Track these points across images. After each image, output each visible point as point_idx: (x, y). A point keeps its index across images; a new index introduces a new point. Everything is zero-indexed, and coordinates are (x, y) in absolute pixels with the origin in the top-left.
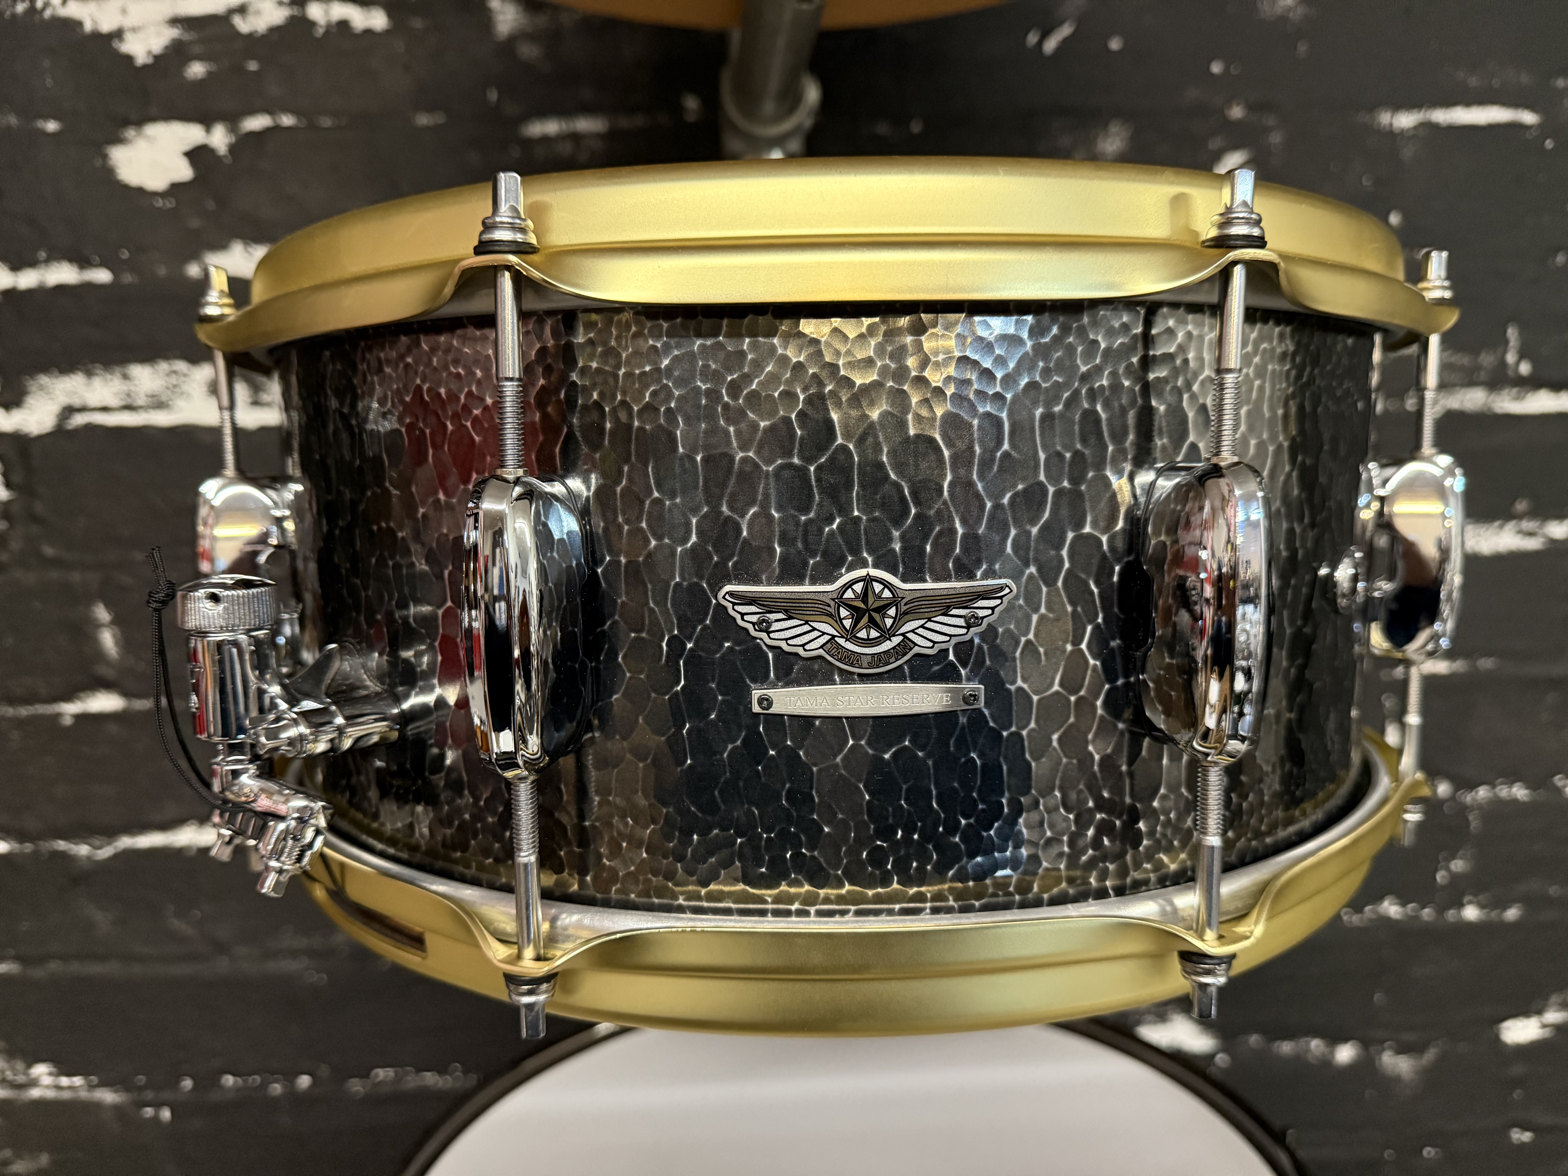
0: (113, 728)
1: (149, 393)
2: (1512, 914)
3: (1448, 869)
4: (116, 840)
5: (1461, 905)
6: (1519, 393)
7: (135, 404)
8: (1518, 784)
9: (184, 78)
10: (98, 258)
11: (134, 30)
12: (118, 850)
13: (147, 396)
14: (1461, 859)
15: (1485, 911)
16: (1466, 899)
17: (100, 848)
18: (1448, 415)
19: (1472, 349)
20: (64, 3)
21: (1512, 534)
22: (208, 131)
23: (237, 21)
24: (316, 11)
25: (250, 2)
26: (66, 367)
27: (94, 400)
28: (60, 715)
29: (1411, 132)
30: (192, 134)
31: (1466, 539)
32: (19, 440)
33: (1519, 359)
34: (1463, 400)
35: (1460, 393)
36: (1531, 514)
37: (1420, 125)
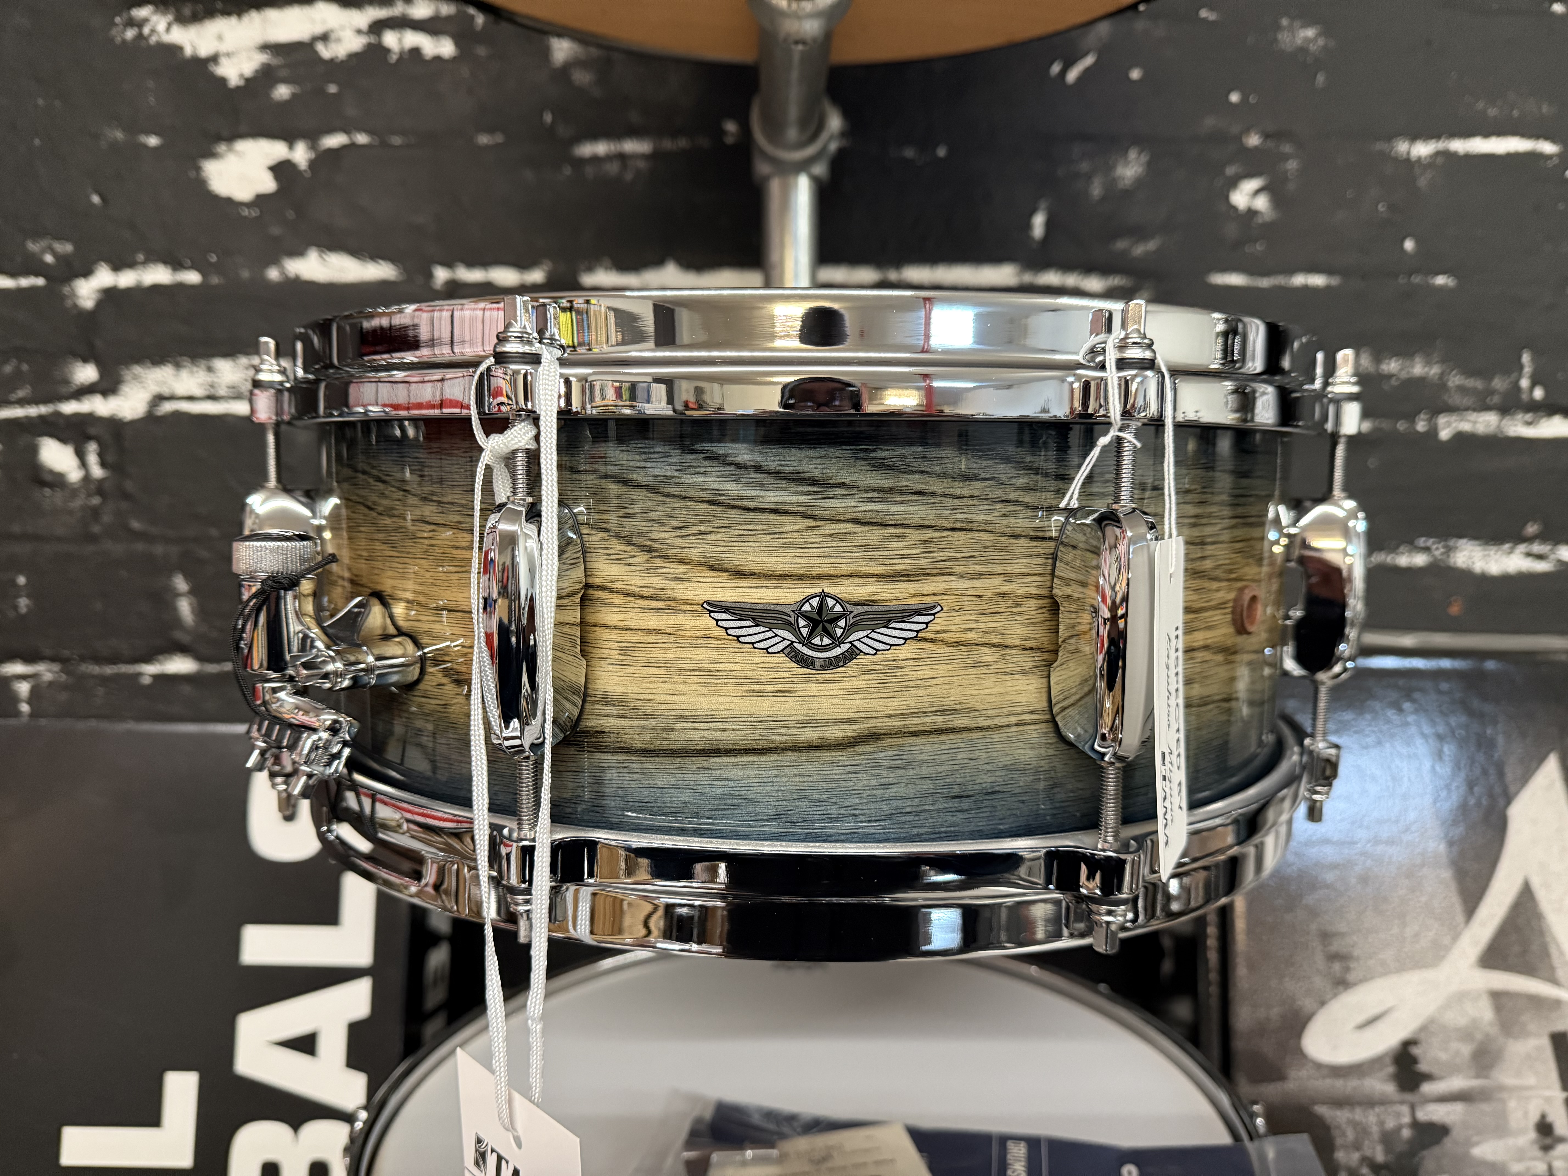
0: (186, 689)
1: (230, 384)
6: (1533, 418)
7: (217, 395)
9: (272, 99)
10: (189, 261)
11: (228, 55)
13: (229, 387)
18: (1460, 438)
19: (1485, 374)
20: (168, 30)
21: (1522, 556)
22: (291, 147)
23: (320, 48)
24: (390, 39)
25: (332, 31)
26: (158, 358)
27: (181, 390)
28: (140, 674)
29: (1428, 160)
30: (276, 150)
31: (1476, 559)
32: (114, 424)
33: (1534, 384)
34: (1475, 423)
35: (1473, 416)
36: (1542, 537)
37: (1438, 154)
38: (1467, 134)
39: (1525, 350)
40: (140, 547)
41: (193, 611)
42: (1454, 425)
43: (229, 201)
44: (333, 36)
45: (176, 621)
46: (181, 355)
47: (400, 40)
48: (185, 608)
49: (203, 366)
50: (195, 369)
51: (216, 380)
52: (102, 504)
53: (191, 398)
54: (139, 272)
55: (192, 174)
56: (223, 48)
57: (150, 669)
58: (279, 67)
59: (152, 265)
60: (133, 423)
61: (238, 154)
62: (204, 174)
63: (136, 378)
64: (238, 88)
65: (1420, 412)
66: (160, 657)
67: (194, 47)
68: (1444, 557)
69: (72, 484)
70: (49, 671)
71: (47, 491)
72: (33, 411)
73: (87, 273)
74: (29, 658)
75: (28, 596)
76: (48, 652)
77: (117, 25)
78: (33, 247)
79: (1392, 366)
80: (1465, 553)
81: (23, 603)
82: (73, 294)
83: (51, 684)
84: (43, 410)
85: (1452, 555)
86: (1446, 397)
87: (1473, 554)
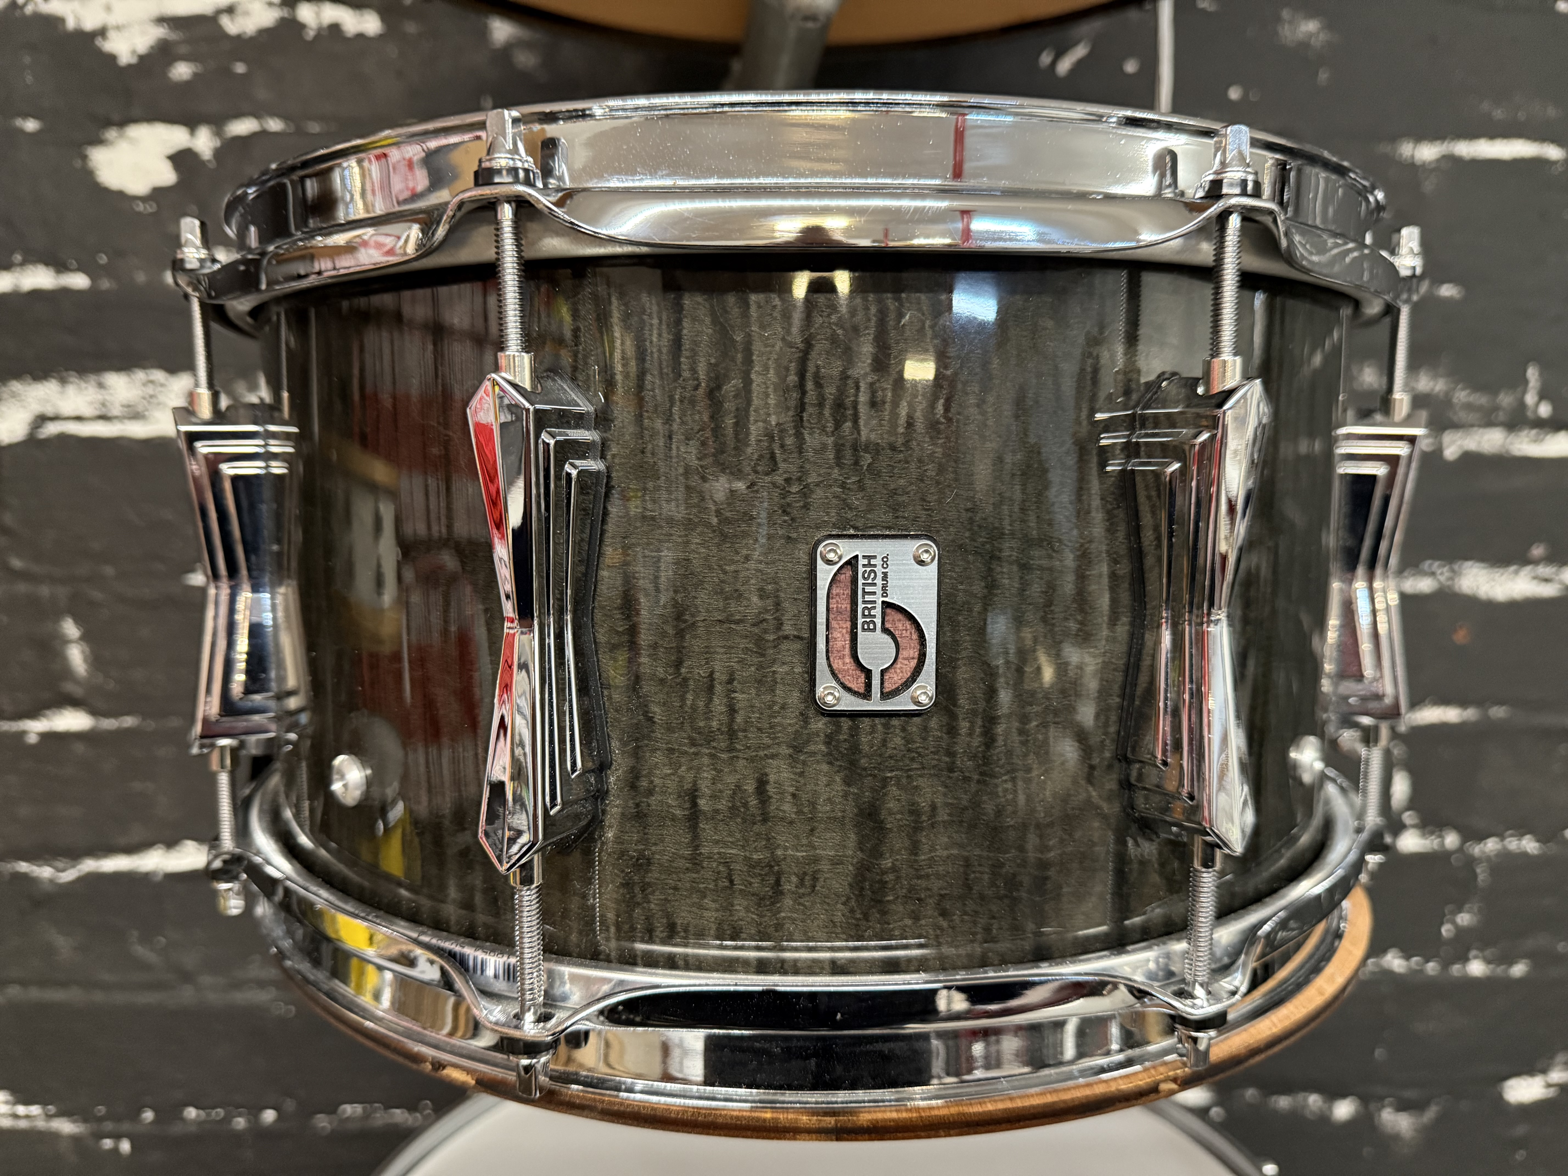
0: (79, 748)
1: (125, 402)
2: (1519, 970)
3: (1454, 922)
4: (79, 864)
5: (1464, 959)
6: (1538, 434)
7: (110, 415)
8: (1528, 837)
9: (169, 78)
10: (74, 262)
11: (118, 28)
12: (82, 873)
13: (123, 406)
14: (1468, 912)
15: (1491, 966)
16: (1473, 953)
17: (63, 871)
18: (1467, 457)
19: (1491, 389)
21: (1528, 580)
22: (193, 133)
23: (225, 21)
24: (306, 13)
25: (239, 3)
26: (40, 374)
27: (67, 409)
28: (24, 732)
29: (1433, 164)
30: (176, 137)
31: (1482, 584)
33: (1540, 400)
34: (1480, 440)
35: (1478, 433)
36: (1548, 559)
37: (1443, 157)
38: (1472, 135)
39: (1531, 365)
40: (22, 588)
41: (85, 660)
42: (1459, 443)
43: (121, 195)
44: (240, 10)
45: (67, 672)
46: (67, 370)
47: (318, 14)
48: (76, 656)
49: (93, 383)
50: (83, 385)
51: (108, 397)
53: (79, 419)
54: (17, 274)
55: (78, 163)
56: (111, 20)
57: (36, 726)
58: (178, 43)
59: (31, 267)
60: (11, 447)
61: (130, 140)
62: (90, 164)
63: (14, 395)
64: (130, 66)
66: (48, 712)
67: (78, 19)
80: (1471, 576)
85: (1457, 579)
86: (1451, 414)
87: (1479, 578)
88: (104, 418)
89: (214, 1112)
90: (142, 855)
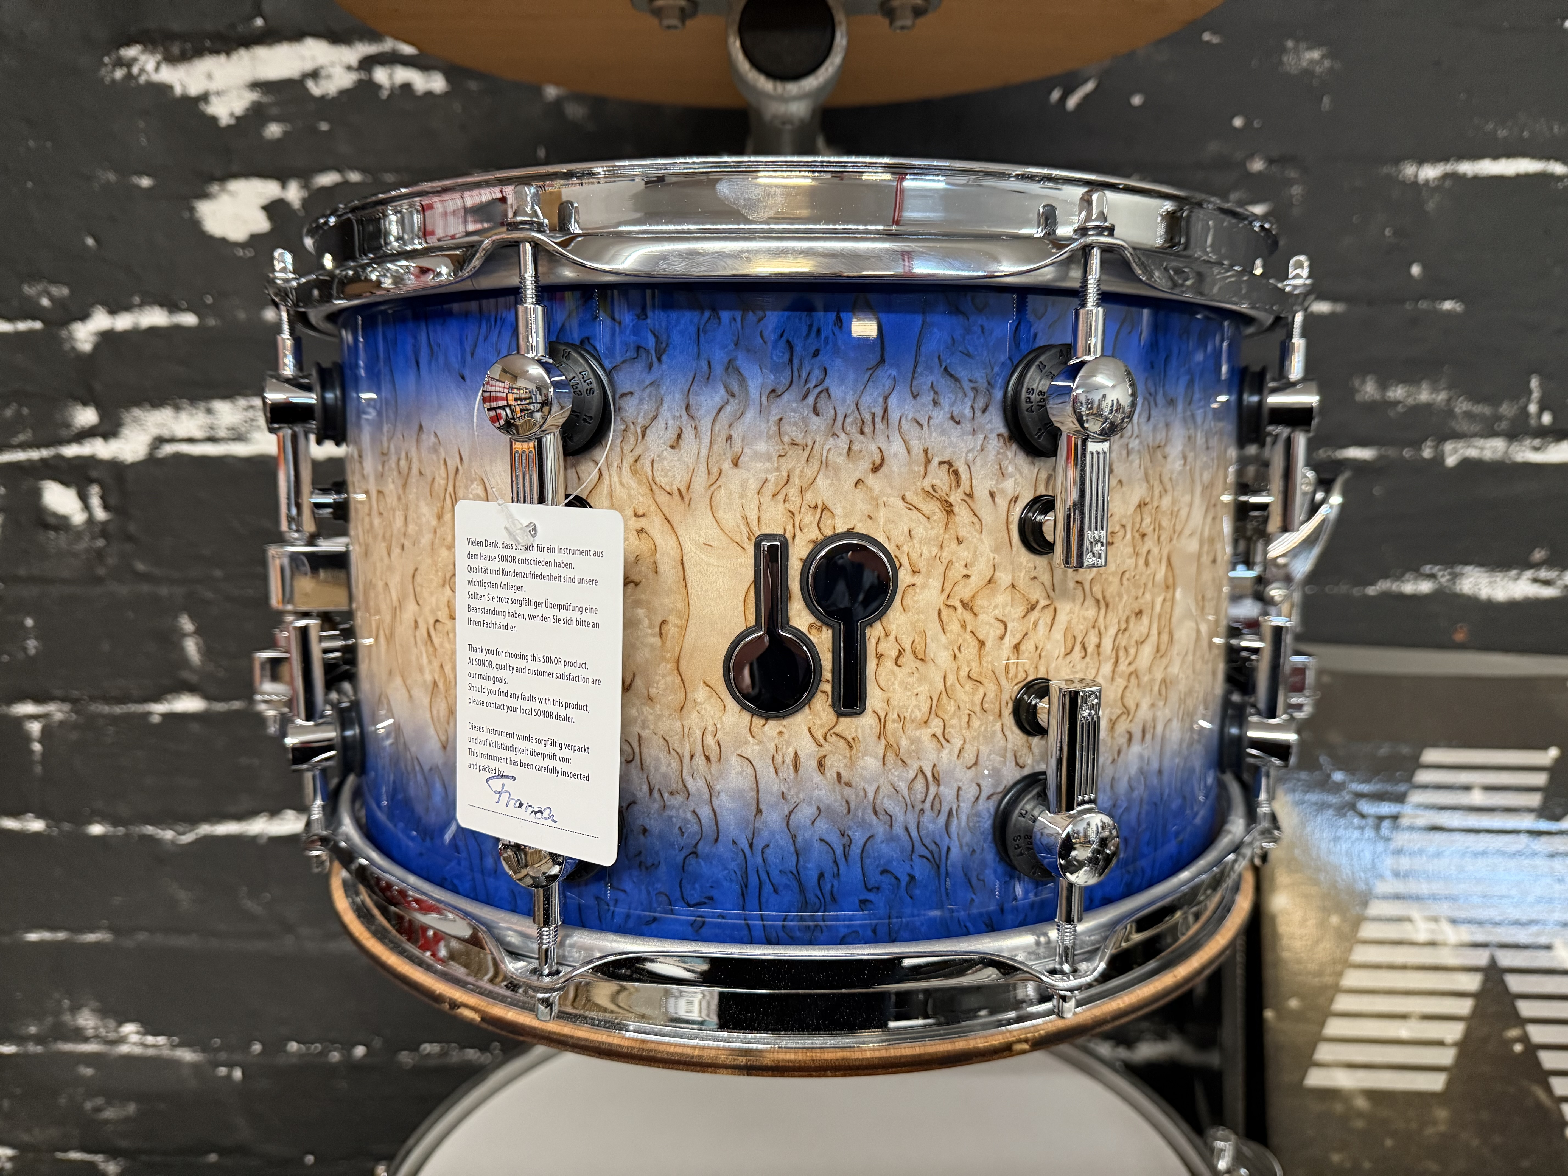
0: (195, 727)
1: (230, 426)
4: (196, 828)
6: (1540, 443)
7: (217, 436)
9: (262, 138)
10: (185, 303)
11: (218, 93)
12: (199, 836)
13: (228, 429)
17: (183, 834)
18: (1466, 463)
19: (1493, 400)
20: (157, 69)
21: (1529, 582)
22: (284, 186)
23: (310, 84)
24: (381, 75)
25: (322, 67)
26: (157, 402)
27: (181, 432)
28: (149, 713)
29: (1436, 183)
30: (270, 189)
31: (1482, 586)
32: (115, 467)
33: (1542, 410)
34: (1482, 449)
35: (1480, 442)
36: (1549, 563)
37: (1445, 176)
38: (1476, 156)
39: (1533, 376)
40: (145, 588)
41: (199, 650)
42: (1461, 451)
43: (223, 241)
44: (323, 73)
45: (184, 661)
46: (181, 398)
47: (391, 77)
48: (191, 647)
49: (202, 408)
50: (194, 411)
51: (216, 422)
52: (106, 546)
53: (191, 440)
54: (136, 315)
55: (186, 215)
56: (213, 86)
57: (159, 708)
58: (270, 105)
59: (148, 308)
60: (134, 465)
61: (231, 194)
62: (197, 215)
63: (136, 420)
64: (229, 127)
65: (1426, 439)
66: (169, 697)
67: (184, 86)
68: (1449, 584)
69: (76, 526)
70: (61, 711)
71: (52, 534)
72: (35, 455)
73: (84, 317)
74: (39, 700)
75: (36, 638)
76: (58, 692)
77: (106, 65)
78: (29, 290)
79: (1397, 393)
80: (1471, 579)
81: (32, 645)
82: (71, 338)
83: (62, 723)
84: (45, 453)
85: (1458, 582)
86: (1453, 424)
87: (1480, 580)
88: (212, 439)
89: (313, 1047)
90: (250, 821)
